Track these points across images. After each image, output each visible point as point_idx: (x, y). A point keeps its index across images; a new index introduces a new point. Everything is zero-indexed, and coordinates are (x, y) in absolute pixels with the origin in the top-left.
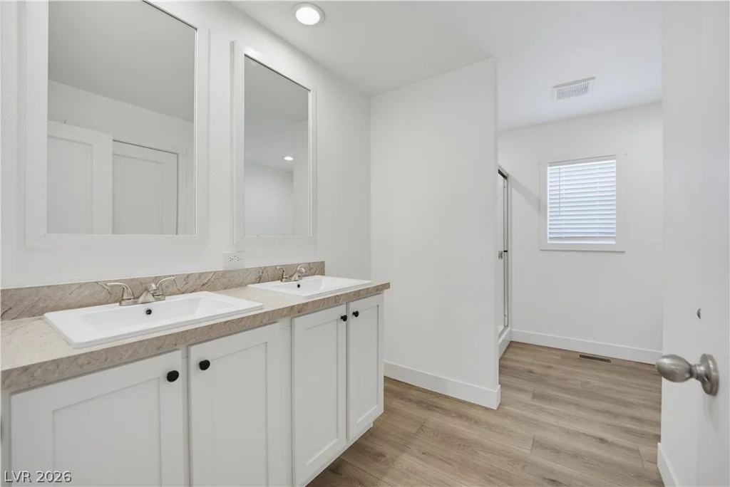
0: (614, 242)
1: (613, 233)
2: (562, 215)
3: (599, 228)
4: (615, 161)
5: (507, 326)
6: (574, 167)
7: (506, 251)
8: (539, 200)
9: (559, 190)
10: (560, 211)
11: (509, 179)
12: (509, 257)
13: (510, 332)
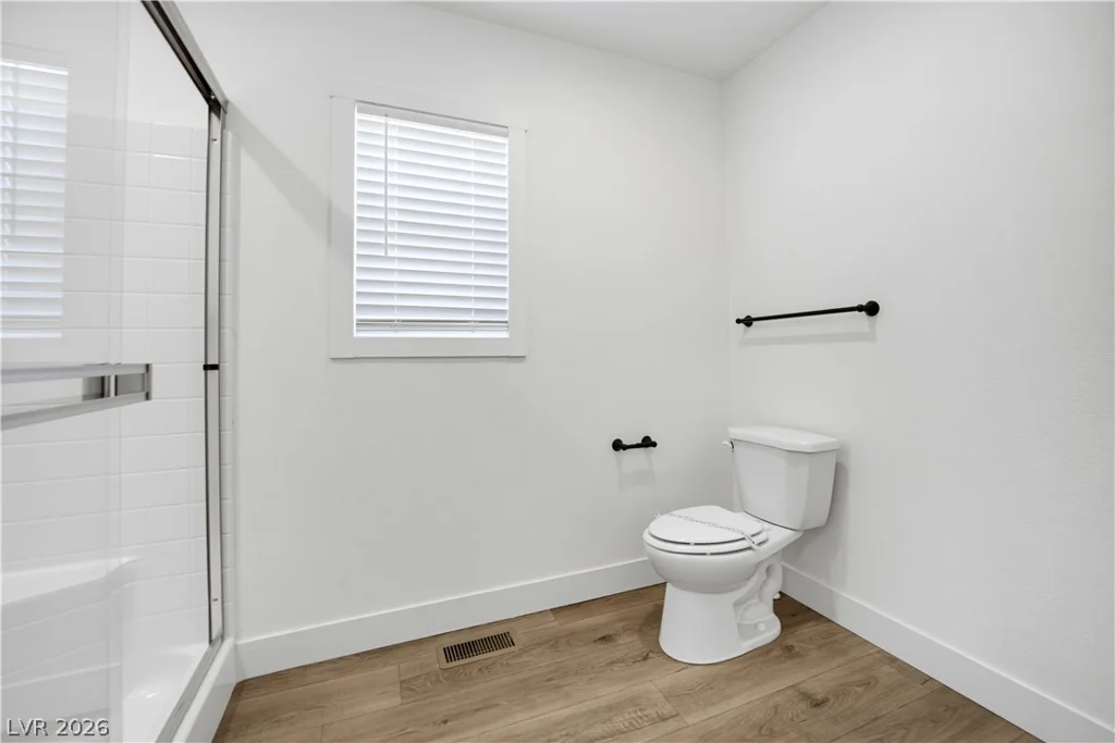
0: (504, 335)
1: (502, 312)
2: (393, 258)
3: (477, 299)
4: (505, 141)
5: (222, 637)
6: (422, 131)
7: (215, 367)
8: (330, 205)
9: (386, 185)
10: (386, 247)
11: (230, 116)
12: (228, 391)
13: (236, 647)
